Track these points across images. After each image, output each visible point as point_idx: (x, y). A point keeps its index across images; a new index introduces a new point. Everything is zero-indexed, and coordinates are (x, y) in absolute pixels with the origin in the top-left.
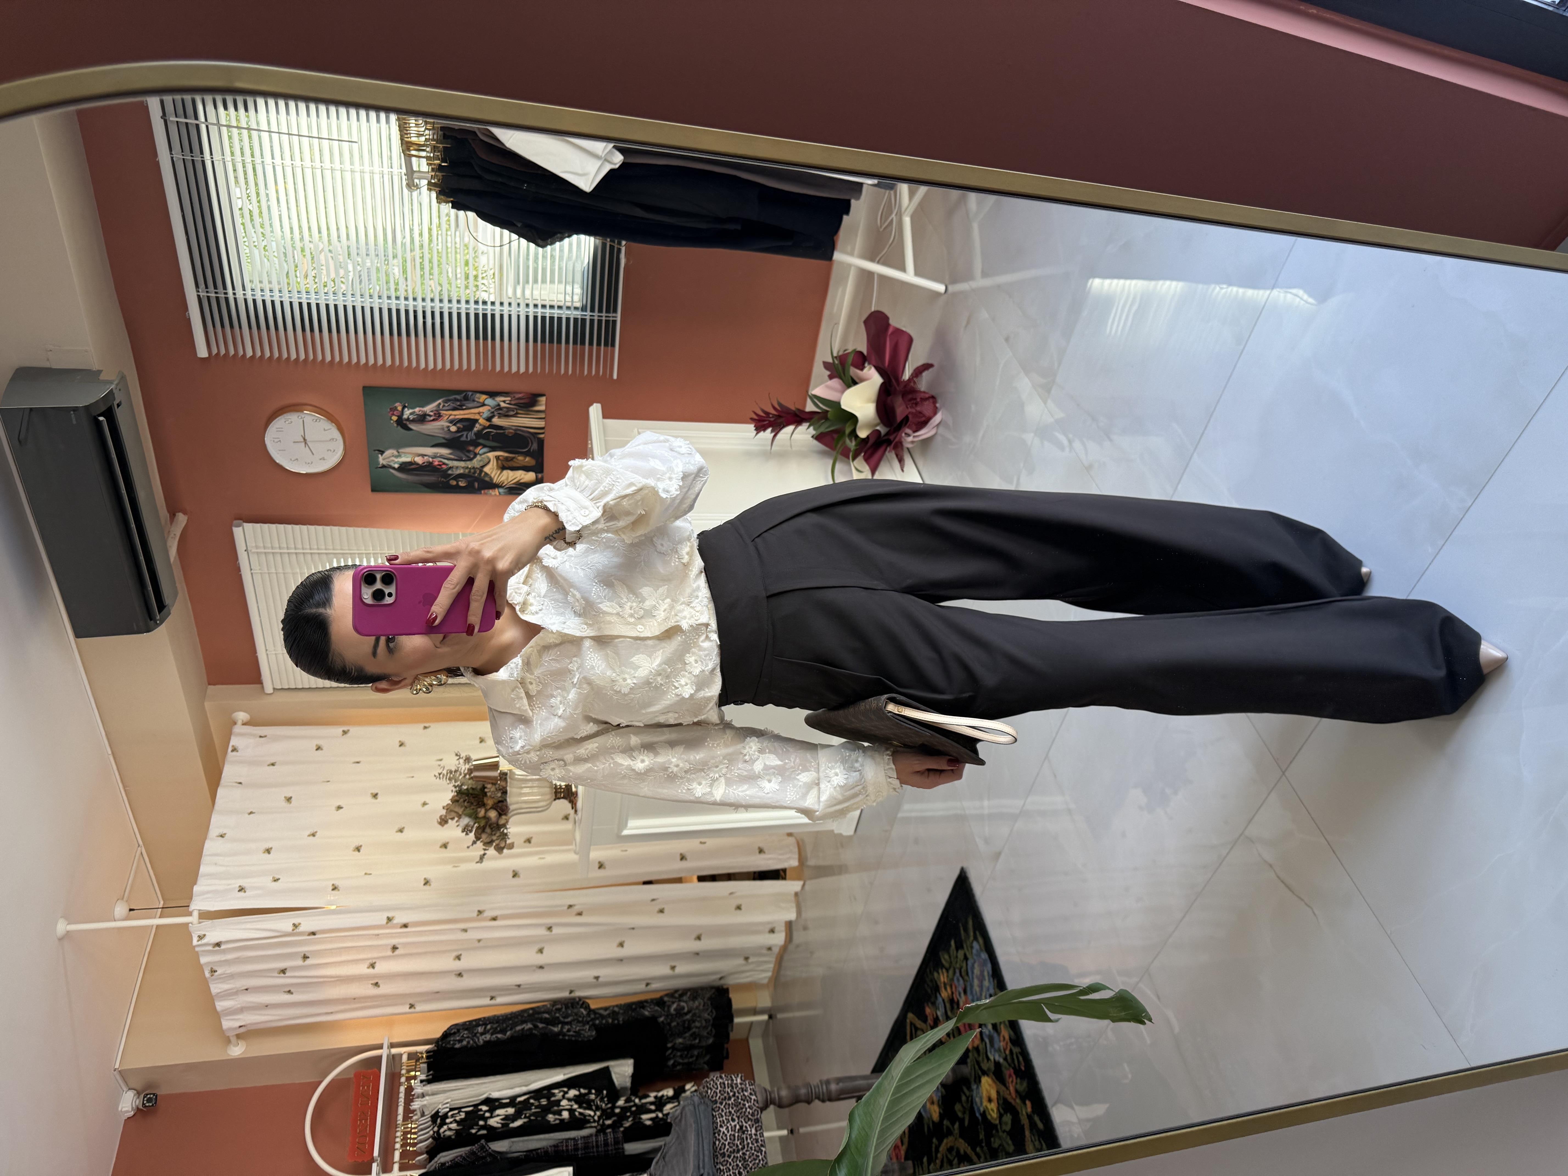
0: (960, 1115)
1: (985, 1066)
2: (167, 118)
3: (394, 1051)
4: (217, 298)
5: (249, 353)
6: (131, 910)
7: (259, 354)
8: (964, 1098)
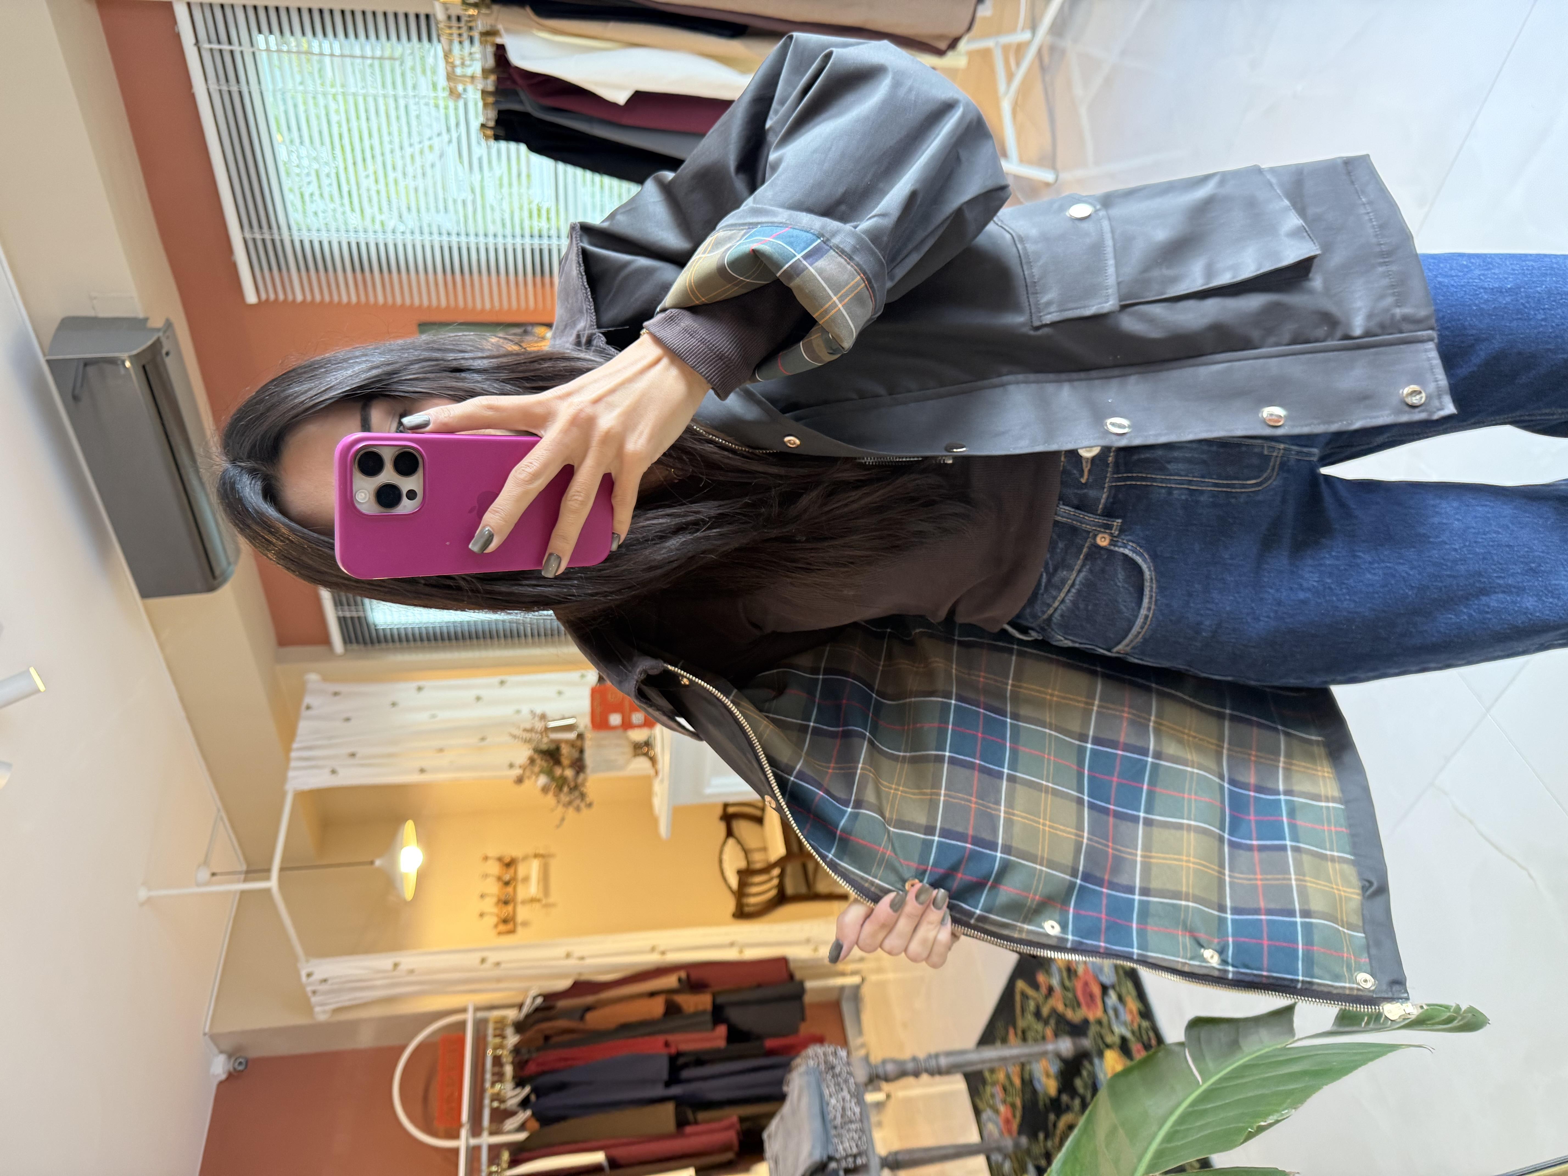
0: (1081, 1090)
1: (1109, 1039)
2: (200, 44)
3: (481, 1015)
4: (263, 240)
5: (299, 298)
6: (213, 874)
7: (309, 298)
8: (1085, 1073)
